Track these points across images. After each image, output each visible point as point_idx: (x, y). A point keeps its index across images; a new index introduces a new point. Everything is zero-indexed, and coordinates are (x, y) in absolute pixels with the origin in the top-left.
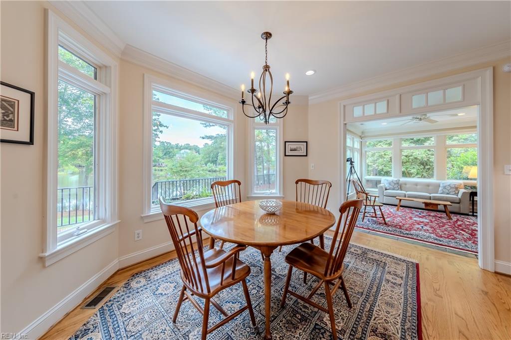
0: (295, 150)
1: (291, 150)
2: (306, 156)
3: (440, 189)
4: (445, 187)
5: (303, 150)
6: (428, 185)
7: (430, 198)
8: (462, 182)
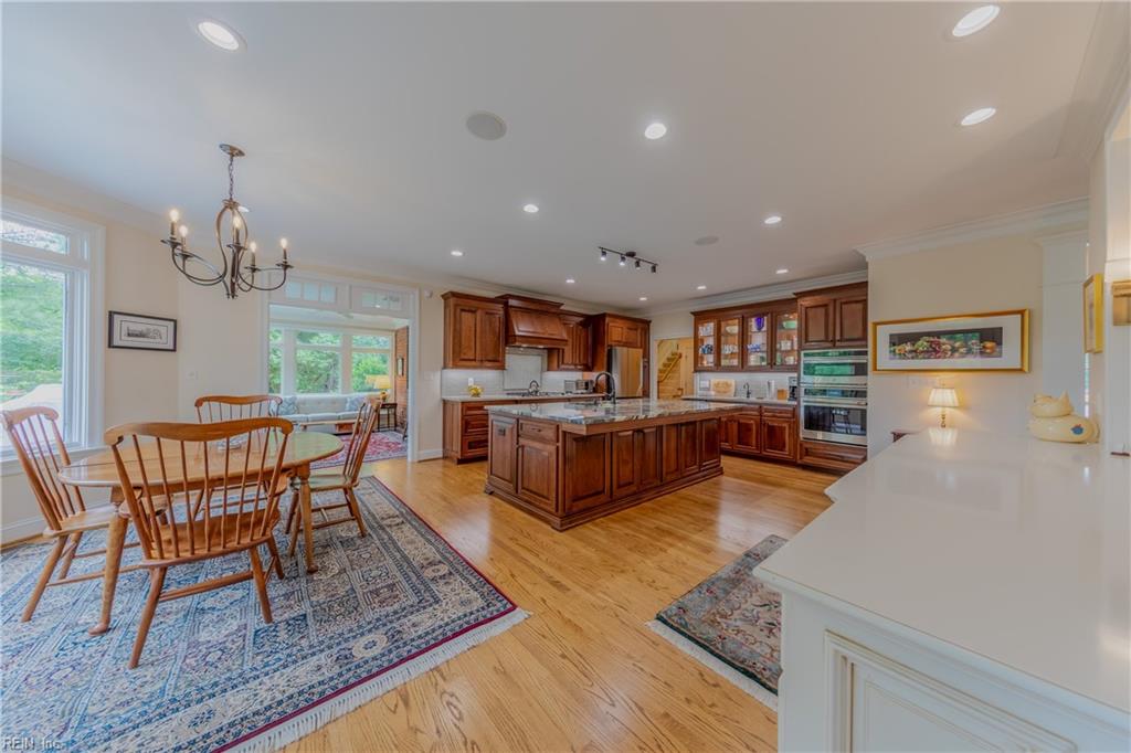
0: (141, 335)
1: (129, 335)
2: (174, 350)
3: (348, 405)
4: (352, 402)
5: (164, 337)
6: (334, 401)
7: (339, 418)
8: (366, 394)
